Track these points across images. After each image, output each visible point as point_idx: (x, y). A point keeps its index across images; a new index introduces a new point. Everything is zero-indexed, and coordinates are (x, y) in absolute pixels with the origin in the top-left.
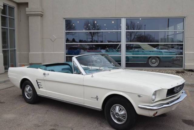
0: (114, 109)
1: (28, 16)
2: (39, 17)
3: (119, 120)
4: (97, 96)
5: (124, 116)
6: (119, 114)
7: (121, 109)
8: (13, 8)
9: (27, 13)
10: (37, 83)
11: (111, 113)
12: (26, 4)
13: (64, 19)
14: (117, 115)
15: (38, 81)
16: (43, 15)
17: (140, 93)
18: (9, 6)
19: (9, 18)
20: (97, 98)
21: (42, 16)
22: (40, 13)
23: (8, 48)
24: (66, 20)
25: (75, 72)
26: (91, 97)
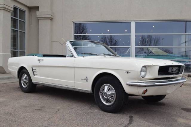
0: (104, 89)
1: (38, 19)
2: (49, 20)
3: (108, 101)
4: (87, 77)
5: (113, 96)
6: (108, 94)
7: (110, 89)
8: (25, 12)
9: (38, 16)
10: (33, 70)
11: (100, 94)
12: (37, 8)
13: (73, 22)
14: (106, 95)
15: (33, 68)
16: (53, 19)
17: (128, 69)
18: (19, 9)
19: (19, 20)
20: (87, 79)
21: (51, 19)
22: (50, 16)
23: (17, 49)
24: (75, 23)
25: (68, 56)
26: (82, 79)
